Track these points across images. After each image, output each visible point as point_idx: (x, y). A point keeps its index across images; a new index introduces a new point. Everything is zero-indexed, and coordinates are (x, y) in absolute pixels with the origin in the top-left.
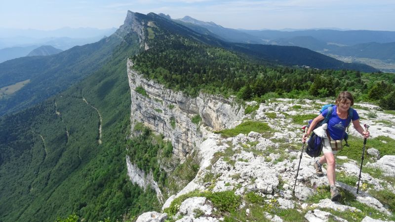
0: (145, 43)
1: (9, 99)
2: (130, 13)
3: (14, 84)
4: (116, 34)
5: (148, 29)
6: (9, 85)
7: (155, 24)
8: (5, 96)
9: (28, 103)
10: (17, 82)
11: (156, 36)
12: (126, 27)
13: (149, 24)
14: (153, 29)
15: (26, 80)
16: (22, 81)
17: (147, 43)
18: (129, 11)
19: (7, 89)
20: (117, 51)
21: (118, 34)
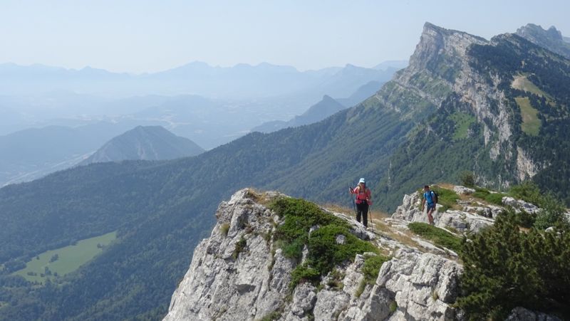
0: (518, 148)
1: (65, 288)
2: (433, 33)
3: (74, 244)
4: (380, 99)
5: (518, 99)
6: (59, 247)
7: (534, 80)
8: (52, 278)
9: (120, 303)
10: (79, 239)
11: (545, 124)
12: (417, 76)
13: (516, 83)
14: (534, 101)
15: (105, 232)
16: (93, 236)
17: (525, 149)
18: (429, 26)
19: (55, 259)
20: (407, 161)
21: (386, 98)
